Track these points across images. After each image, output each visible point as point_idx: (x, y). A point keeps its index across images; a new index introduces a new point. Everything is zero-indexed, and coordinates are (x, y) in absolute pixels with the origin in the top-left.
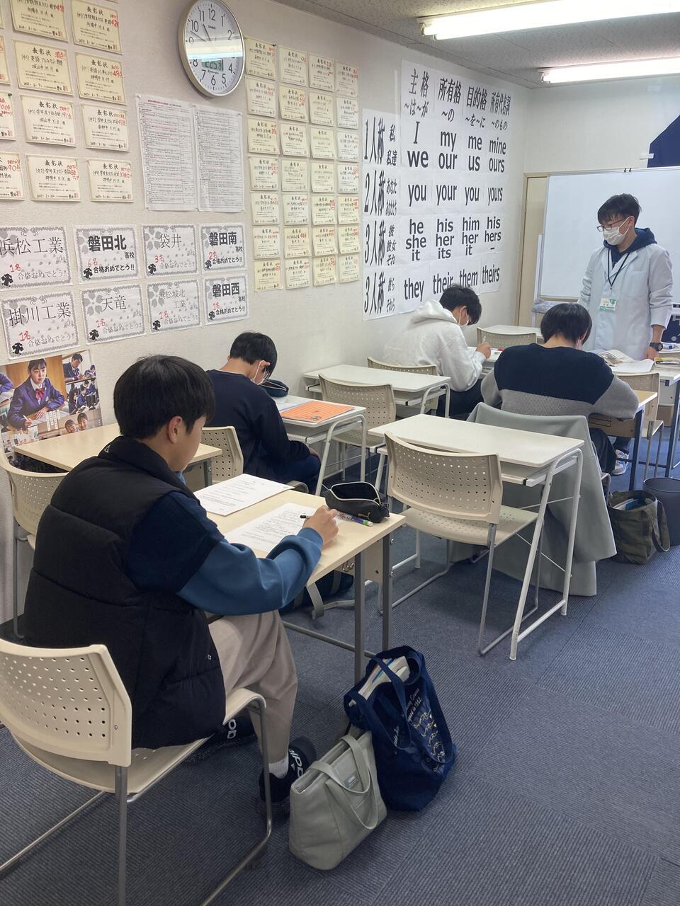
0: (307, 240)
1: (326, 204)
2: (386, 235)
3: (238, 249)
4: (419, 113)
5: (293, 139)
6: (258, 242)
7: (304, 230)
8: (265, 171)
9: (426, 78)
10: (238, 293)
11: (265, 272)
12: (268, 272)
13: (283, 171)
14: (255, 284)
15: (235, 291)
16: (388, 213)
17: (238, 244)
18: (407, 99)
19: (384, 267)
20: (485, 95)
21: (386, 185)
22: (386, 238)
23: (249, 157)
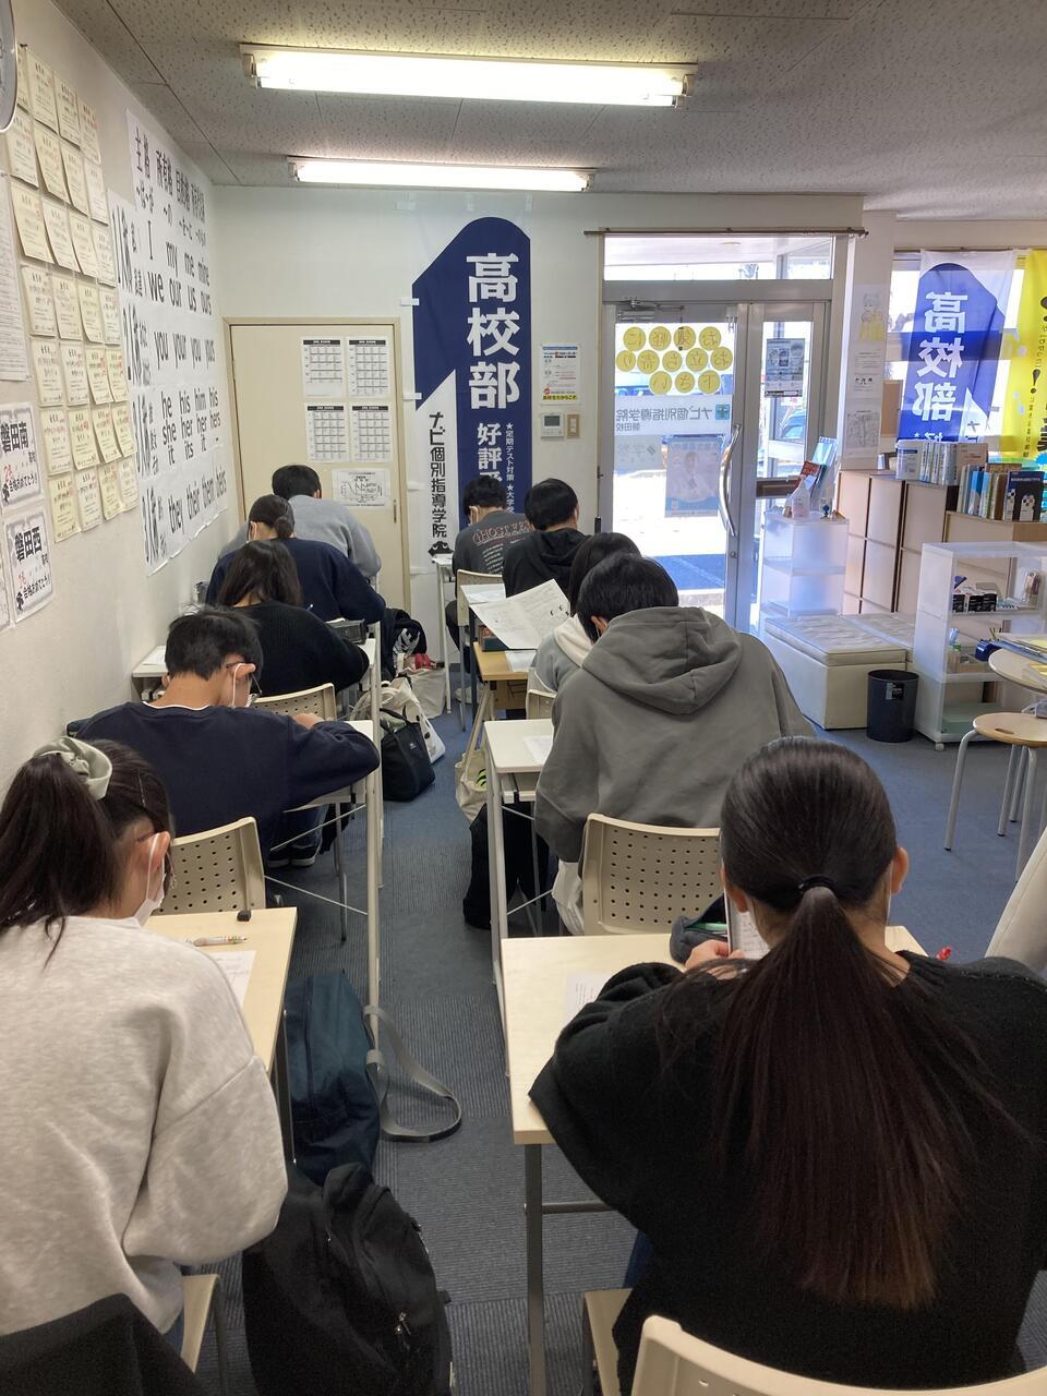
0: (90, 432)
1: (99, 365)
2: (148, 419)
3: (32, 457)
4: (148, 204)
5: (58, 235)
6: (49, 438)
7: (85, 413)
8: (41, 296)
9: (146, 145)
10: (40, 548)
11: (60, 502)
12: (66, 501)
13: (56, 298)
14: (54, 529)
15: (38, 545)
16: (147, 383)
17: (31, 448)
18: (138, 177)
19: (151, 479)
20: (187, 186)
21: (138, 330)
22: (150, 427)
23: (22, 266)
